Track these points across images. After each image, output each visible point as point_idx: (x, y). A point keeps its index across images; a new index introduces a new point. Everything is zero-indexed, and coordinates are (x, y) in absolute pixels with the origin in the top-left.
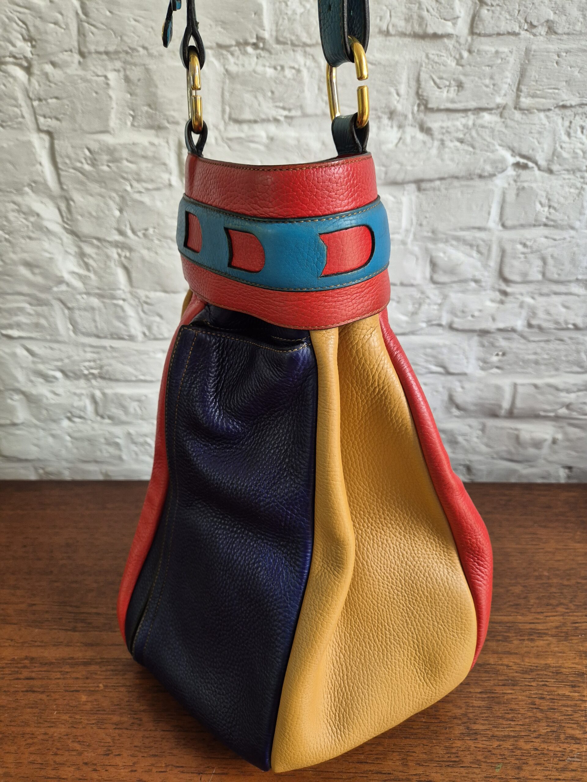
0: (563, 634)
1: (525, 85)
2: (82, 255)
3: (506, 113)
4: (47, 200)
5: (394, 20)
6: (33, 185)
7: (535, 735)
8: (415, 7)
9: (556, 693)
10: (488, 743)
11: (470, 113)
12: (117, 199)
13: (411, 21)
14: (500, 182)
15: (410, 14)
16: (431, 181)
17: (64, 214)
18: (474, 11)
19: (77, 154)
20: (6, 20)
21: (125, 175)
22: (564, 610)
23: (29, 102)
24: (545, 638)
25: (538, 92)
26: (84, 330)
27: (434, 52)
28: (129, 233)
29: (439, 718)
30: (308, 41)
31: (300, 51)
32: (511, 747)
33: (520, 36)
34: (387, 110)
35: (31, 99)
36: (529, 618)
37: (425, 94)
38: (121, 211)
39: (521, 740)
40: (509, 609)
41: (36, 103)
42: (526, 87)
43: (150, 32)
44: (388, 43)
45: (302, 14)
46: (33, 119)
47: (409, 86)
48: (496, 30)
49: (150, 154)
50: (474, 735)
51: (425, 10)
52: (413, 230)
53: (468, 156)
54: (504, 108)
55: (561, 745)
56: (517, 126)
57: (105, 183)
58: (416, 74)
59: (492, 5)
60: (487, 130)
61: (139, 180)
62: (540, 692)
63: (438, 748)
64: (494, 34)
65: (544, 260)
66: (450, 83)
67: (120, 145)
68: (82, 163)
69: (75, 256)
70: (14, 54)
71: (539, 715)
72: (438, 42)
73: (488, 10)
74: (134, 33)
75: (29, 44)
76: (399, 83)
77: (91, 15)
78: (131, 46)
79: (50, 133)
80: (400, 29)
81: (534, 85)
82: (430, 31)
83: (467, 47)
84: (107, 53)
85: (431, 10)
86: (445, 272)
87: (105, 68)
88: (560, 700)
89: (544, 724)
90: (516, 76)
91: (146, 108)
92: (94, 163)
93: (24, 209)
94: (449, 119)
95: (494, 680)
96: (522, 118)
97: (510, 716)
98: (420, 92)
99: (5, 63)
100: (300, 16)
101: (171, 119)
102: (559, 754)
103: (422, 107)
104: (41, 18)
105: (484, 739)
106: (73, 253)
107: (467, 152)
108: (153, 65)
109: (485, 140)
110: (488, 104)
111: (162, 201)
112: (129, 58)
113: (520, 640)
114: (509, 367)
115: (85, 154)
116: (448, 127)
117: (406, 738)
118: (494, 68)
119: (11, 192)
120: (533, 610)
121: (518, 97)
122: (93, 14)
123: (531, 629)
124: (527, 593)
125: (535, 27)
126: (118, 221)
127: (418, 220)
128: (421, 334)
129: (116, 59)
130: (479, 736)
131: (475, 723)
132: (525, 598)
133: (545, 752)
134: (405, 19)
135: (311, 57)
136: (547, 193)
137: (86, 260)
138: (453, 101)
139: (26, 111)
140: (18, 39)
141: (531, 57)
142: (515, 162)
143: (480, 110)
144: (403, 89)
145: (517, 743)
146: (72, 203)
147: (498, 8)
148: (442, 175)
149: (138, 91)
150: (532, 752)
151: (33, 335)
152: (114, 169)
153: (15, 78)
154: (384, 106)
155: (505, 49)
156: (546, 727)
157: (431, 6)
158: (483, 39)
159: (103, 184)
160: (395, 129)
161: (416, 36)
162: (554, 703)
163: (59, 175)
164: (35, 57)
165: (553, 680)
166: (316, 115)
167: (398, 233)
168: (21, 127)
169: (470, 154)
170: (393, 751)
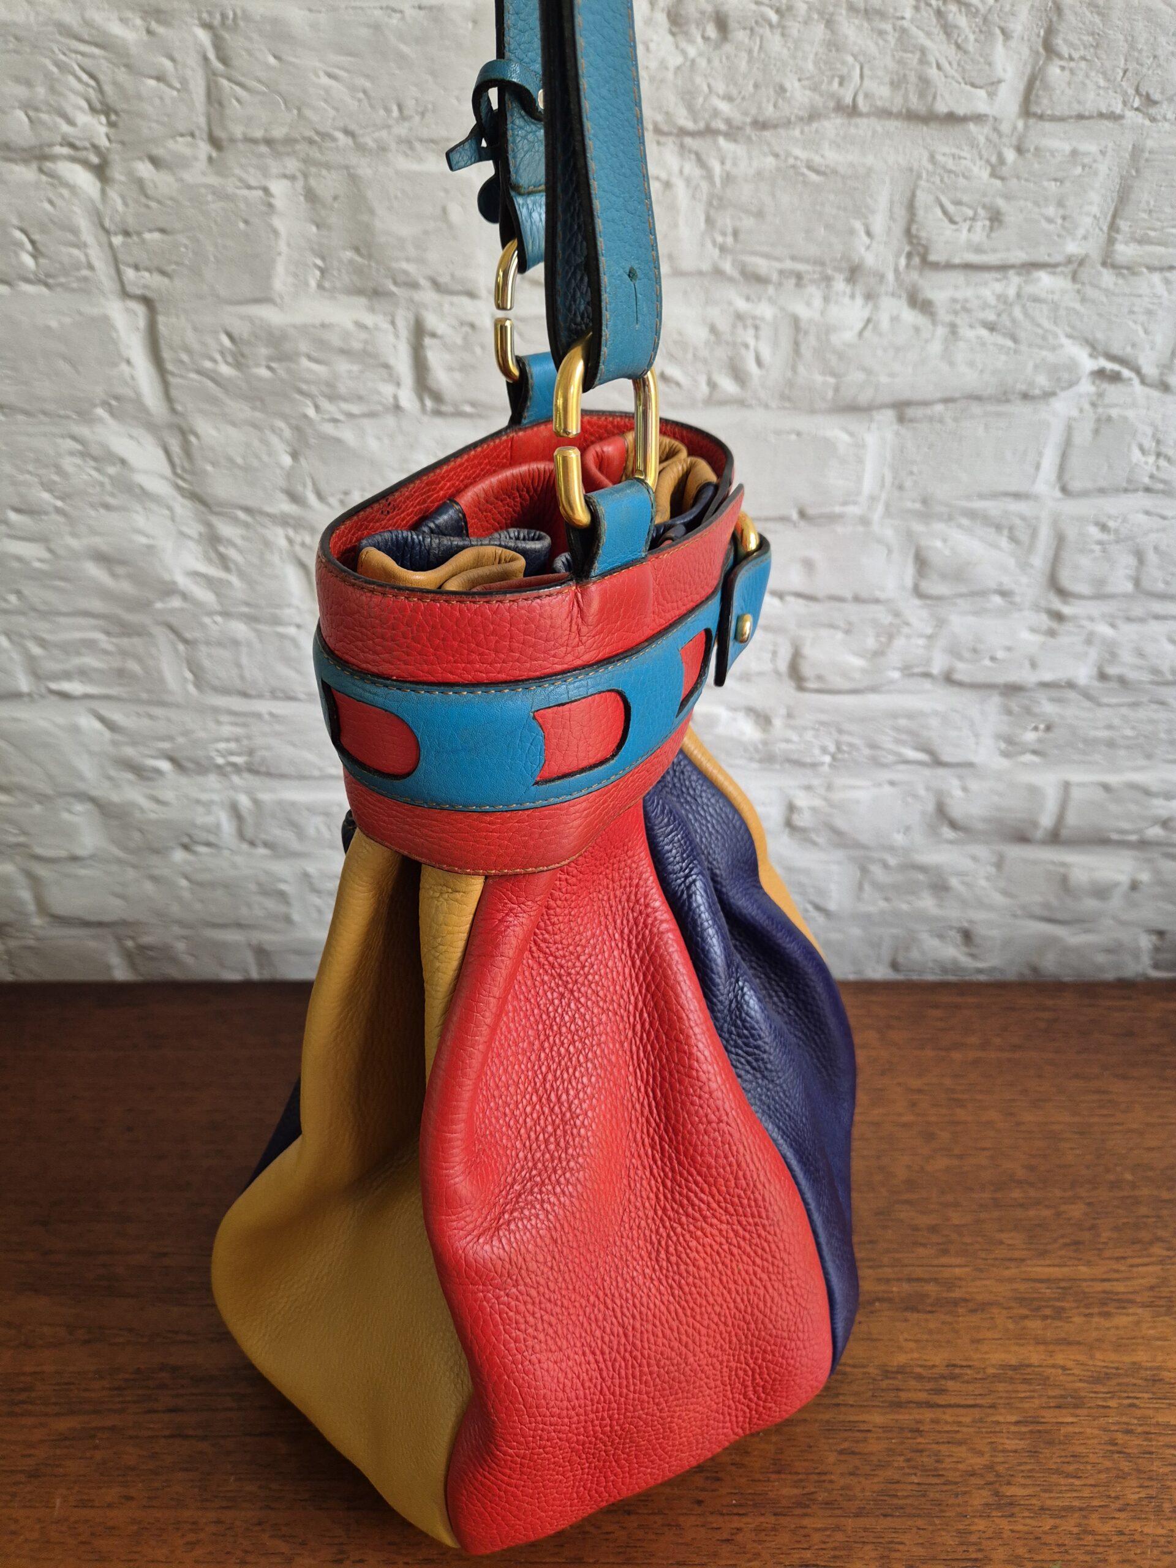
0: (1162, 1302)
1: (1126, 219)
2: (213, 540)
3: (1085, 274)
4: (140, 433)
5: (870, 85)
6: (114, 403)
7: (1118, 1504)
8: (913, 59)
9: (1153, 1421)
10: (1034, 1523)
11: (1011, 273)
12: (287, 433)
13: (904, 86)
14: (1062, 407)
15: (902, 72)
16: (926, 403)
17: (177, 461)
18: (1034, 68)
19: (204, 344)
20: (55, 70)
21: (304, 387)
22: (1166, 1253)
23: (103, 238)
24: (1131, 1311)
25: (1152, 234)
26: (217, 683)
27: (946, 150)
28: (312, 498)
29: (942, 1475)
30: (690, 125)
31: (671, 145)
32: (1075, 1530)
33: (1124, 121)
34: (844, 265)
35: (107, 232)
36: (1099, 1271)
37: (923, 234)
38: (295, 455)
39: (1093, 1516)
40: (1063, 1253)
41: (117, 240)
42: (1129, 223)
43: (360, 101)
44: (853, 130)
45: (678, 69)
46: (113, 272)
47: (892, 218)
48: (1077, 108)
49: (357, 345)
50: (1007, 1506)
51: (934, 65)
52: (884, 496)
53: (1003, 358)
54: (1082, 262)
55: (1165, 1523)
56: (1104, 299)
57: (262, 400)
58: (908, 194)
59: (1071, 59)
60: (1044, 307)
61: (333, 397)
62: (1125, 1419)
63: (944, 1533)
64: (1071, 117)
65: (1140, 556)
66: (976, 213)
67: (294, 327)
68: (215, 361)
69: (199, 542)
70: (72, 140)
71: (1125, 1465)
72: (957, 130)
73: (1063, 68)
74: (326, 101)
75: (103, 119)
76: (873, 212)
77: (236, 62)
78: (322, 129)
79: (147, 302)
80: (879, 103)
81: (1144, 220)
82: (941, 108)
83: (1014, 141)
84: (269, 142)
85: (946, 66)
86: (944, 576)
87: (265, 172)
88: (1160, 1434)
89: (1134, 1483)
90: (1109, 200)
91: (349, 254)
92: (239, 361)
93: (95, 450)
94: (968, 284)
95: (1040, 1396)
96: (1116, 284)
97: (1071, 1468)
98: (914, 228)
99: (53, 158)
100: (675, 73)
101: (401, 278)
102: (1162, 1541)
103: (916, 260)
104: (127, 66)
105: (1027, 1514)
106: (196, 536)
107: (1001, 348)
108: (365, 169)
109: (1039, 326)
110: (1049, 255)
111: (379, 438)
112: (315, 153)
113: (1086, 1315)
114: (1056, 752)
115: (221, 344)
116: (966, 300)
117: (885, 1516)
118: (1068, 184)
119: (68, 417)
120: (1107, 1253)
121: (1111, 241)
122: (241, 60)
123: (1104, 1292)
124: (1095, 1219)
125: (1155, 103)
126: (289, 475)
127: (894, 478)
128: (889, 692)
129: (288, 154)
130: (1016, 1510)
131: (1009, 1484)
132: (1092, 1228)
133: (1137, 1537)
134: (892, 83)
135: (693, 156)
136: (1156, 429)
137: (222, 549)
138: (978, 249)
139: (97, 257)
140: (80, 109)
141: (1142, 162)
142: (1096, 368)
143: (1030, 267)
144: (879, 223)
145: (1086, 1522)
146: (193, 439)
147: (1083, 64)
148: (948, 394)
149: (333, 220)
150: (1115, 1539)
151: (113, 691)
152: (281, 372)
153: (72, 188)
154: (839, 256)
155: (1090, 147)
156: (1137, 1490)
157: (946, 57)
158: (1048, 126)
159: (258, 404)
160: (859, 301)
161: (910, 117)
162: (1150, 1440)
163: (166, 385)
164: (116, 146)
165: (1146, 1395)
166: (700, 273)
167: (855, 503)
168: (86, 288)
169: (1008, 354)
170: (864, 1542)
